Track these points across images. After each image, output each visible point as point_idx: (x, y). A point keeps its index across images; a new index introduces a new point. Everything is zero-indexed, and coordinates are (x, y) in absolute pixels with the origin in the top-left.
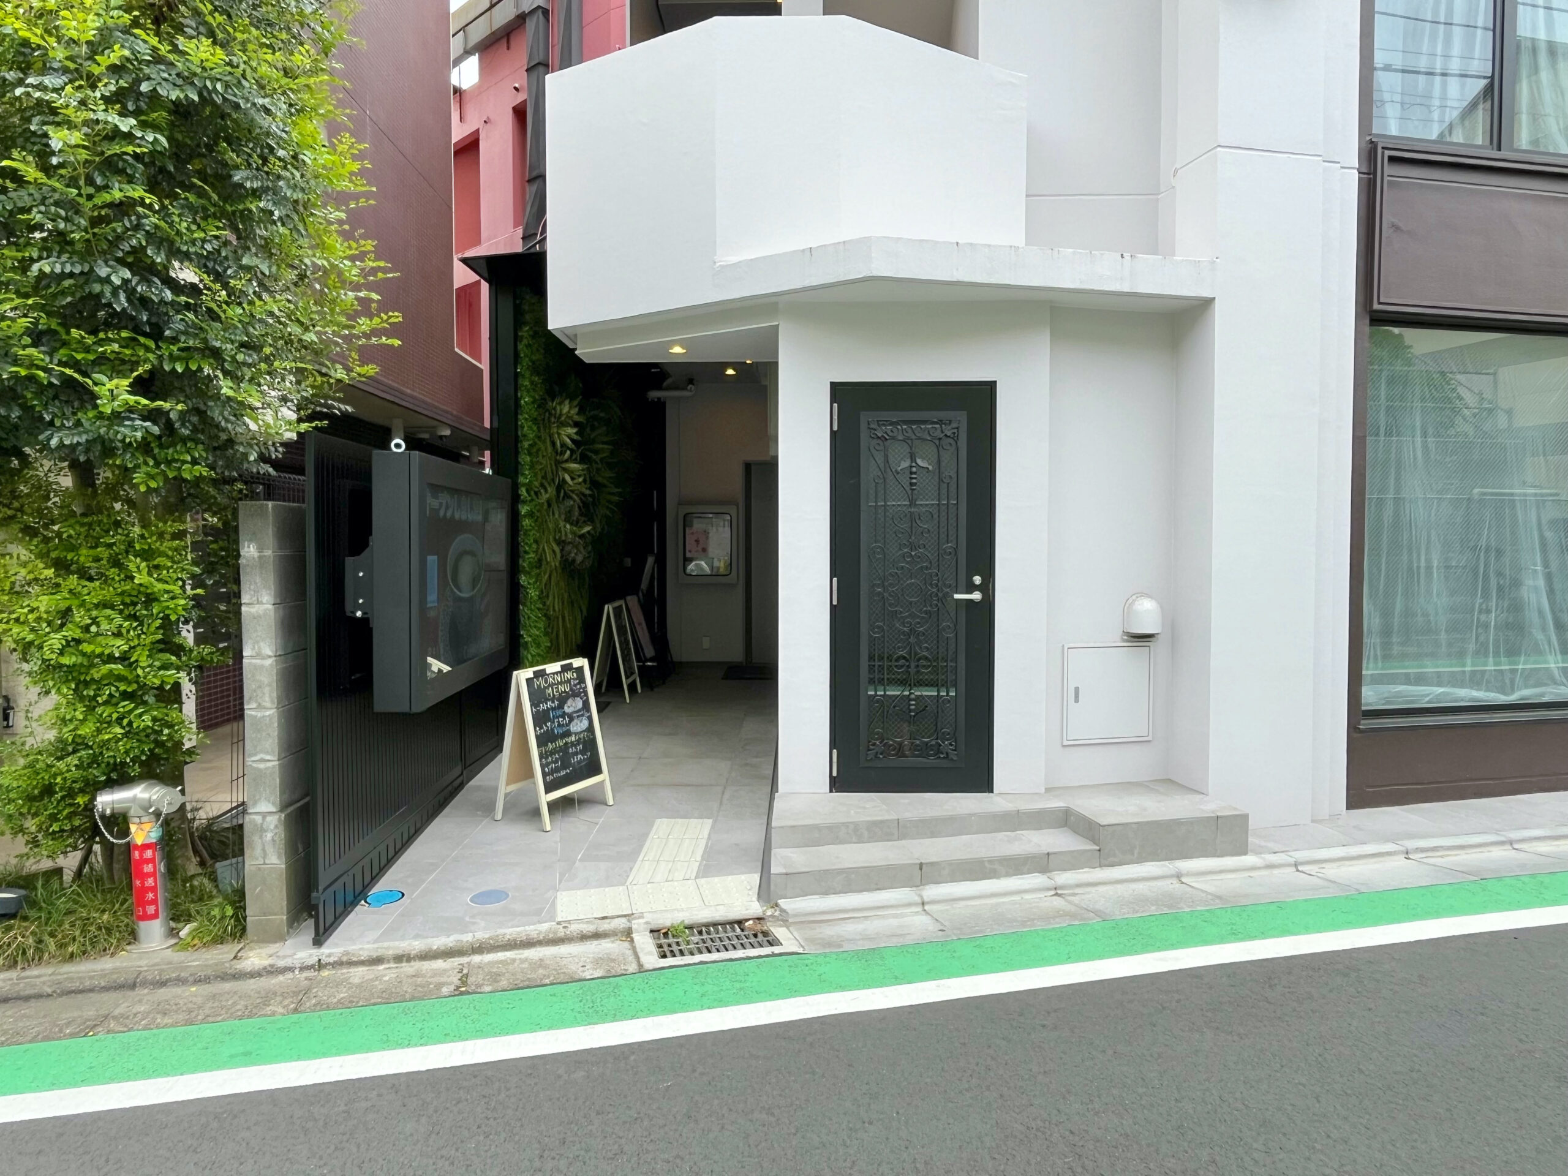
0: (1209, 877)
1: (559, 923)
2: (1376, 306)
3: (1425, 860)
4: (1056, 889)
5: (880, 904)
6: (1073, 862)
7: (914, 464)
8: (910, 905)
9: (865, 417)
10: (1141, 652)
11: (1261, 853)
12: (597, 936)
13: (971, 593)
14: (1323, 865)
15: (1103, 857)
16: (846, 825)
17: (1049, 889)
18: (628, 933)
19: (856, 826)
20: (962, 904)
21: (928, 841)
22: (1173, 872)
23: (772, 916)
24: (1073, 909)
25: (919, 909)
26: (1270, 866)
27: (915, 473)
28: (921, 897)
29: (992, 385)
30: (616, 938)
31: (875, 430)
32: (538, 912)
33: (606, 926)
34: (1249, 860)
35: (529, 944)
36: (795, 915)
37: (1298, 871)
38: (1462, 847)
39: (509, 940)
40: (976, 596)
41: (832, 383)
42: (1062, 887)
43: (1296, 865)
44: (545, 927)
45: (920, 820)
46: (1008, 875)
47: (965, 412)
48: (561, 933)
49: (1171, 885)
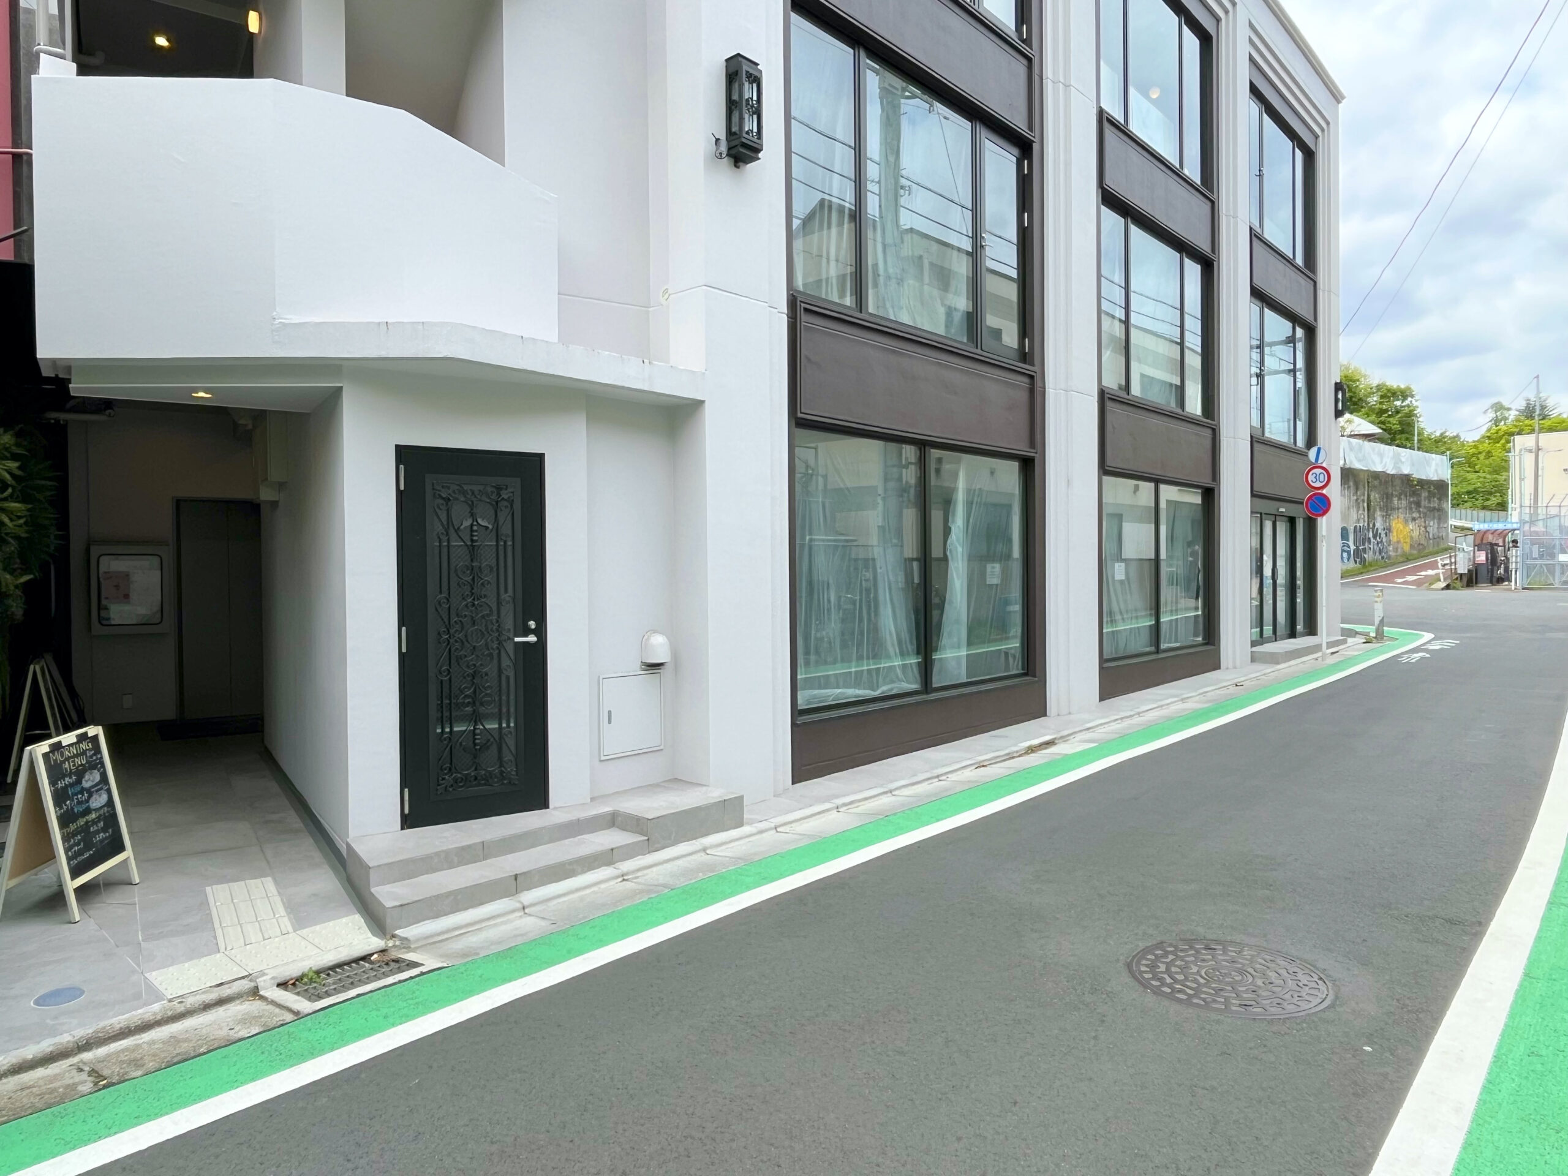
0: (724, 847)
1: (170, 1001)
2: (800, 415)
3: (850, 811)
4: (623, 876)
5: (488, 916)
6: (630, 852)
7: (475, 523)
8: (513, 911)
9: (429, 479)
10: (652, 678)
11: (751, 824)
12: (221, 1002)
13: (526, 636)
14: (792, 825)
15: (650, 845)
16: (437, 854)
17: (618, 877)
18: (255, 993)
19: (447, 853)
20: (555, 902)
21: (510, 857)
22: (701, 848)
23: (394, 946)
24: (640, 887)
25: (521, 913)
26: (761, 832)
27: (476, 531)
28: (522, 903)
29: (541, 457)
30: (242, 1000)
31: (439, 491)
32: (137, 996)
33: (226, 991)
34: (746, 829)
35: (146, 1027)
36: (418, 940)
37: (777, 832)
38: (866, 799)
39: (121, 1028)
40: (532, 638)
41: (397, 446)
42: (627, 874)
43: (776, 828)
44: (156, 1007)
45: (501, 840)
46: (583, 872)
47: (518, 480)
48: (181, 1008)
49: (701, 857)
